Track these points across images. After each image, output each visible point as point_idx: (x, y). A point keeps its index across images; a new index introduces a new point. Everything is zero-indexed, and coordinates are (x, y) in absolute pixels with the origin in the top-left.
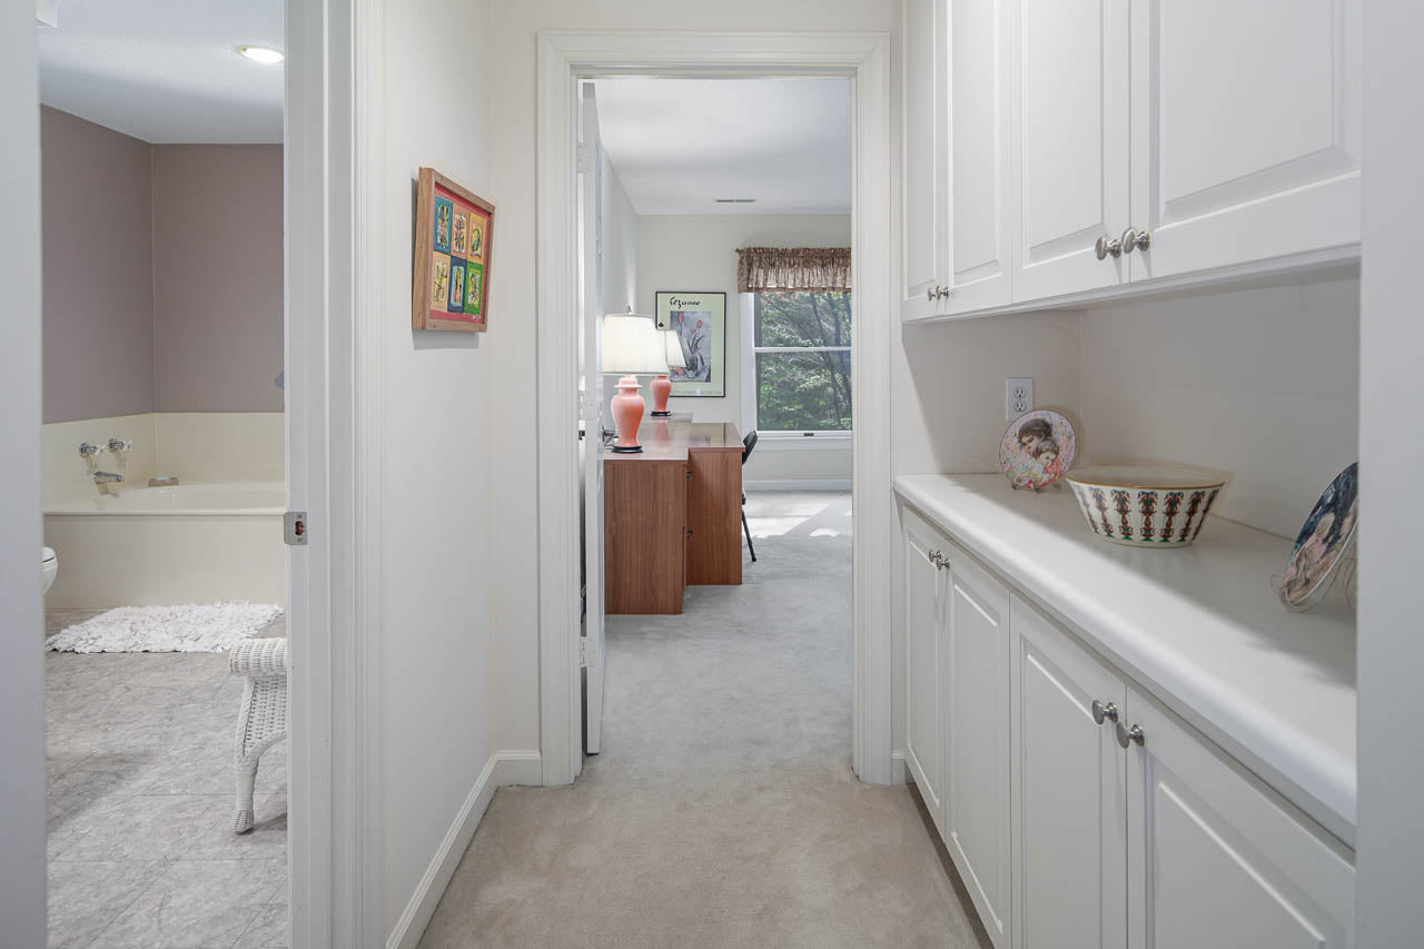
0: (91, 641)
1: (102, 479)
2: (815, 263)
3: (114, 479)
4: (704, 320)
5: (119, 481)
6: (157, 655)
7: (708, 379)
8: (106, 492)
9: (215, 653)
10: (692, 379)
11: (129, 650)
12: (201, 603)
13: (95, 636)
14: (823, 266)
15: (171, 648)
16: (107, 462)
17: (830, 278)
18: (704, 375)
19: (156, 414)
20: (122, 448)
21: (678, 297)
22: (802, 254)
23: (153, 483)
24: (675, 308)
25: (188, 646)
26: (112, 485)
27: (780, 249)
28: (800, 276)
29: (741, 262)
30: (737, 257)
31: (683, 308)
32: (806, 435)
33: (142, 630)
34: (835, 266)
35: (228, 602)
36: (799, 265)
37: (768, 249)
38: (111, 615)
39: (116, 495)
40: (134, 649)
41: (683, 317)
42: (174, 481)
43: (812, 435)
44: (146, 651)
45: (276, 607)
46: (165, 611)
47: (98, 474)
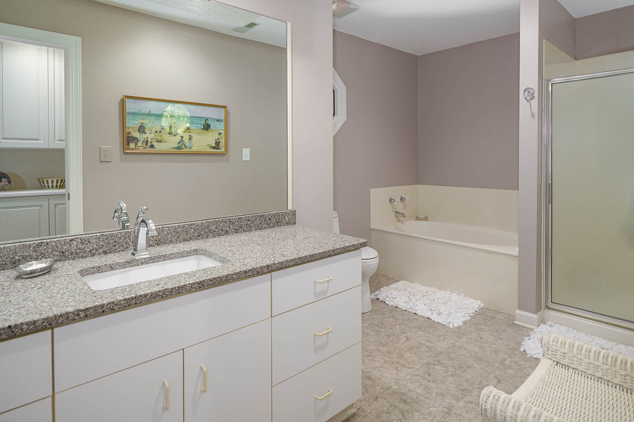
0: (392, 299)
1: (398, 215)
3: (402, 215)
5: (404, 217)
6: (420, 318)
8: (399, 221)
9: (449, 327)
11: (408, 310)
12: (439, 289)
13: (394, 297)
15: (427, 317)
16: (399, 207)
19: (419, 186)
20: (405, 201)
23: (417, 219)
25: (435, 317)
26: (402, 218)
33: (413, 300)
35: (453, 292)
38: (401, 284)
39: (403, 223)
40: (410, 310)
42: (426, 219)
44: (416, 314)
45: (479, 302)
46: (424, 289)
47: (396, 212)
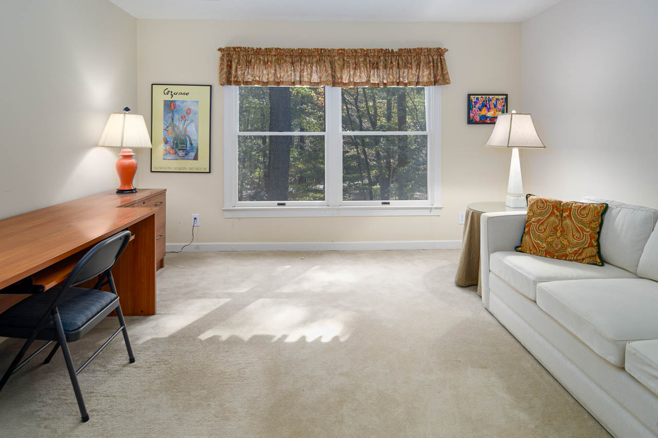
2: (285, 61)
4: (193, 108)
7: (196, 158)
10: (183, 158)
14: (292, 63)
17: (298, 74)
18: (192, 154)
21: (170, 88)
22: (273, 53)
24: (168, 97)
27: (255, 48)
28: (273, 71)
29: (222, 59)
30: (219, 54)
31: (175, 98)
32: (279, 204)
34: (303, 63)
36: (271, 63)
37: (245, 48)
41: (174, 105)
43: (284, 204)
